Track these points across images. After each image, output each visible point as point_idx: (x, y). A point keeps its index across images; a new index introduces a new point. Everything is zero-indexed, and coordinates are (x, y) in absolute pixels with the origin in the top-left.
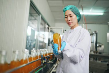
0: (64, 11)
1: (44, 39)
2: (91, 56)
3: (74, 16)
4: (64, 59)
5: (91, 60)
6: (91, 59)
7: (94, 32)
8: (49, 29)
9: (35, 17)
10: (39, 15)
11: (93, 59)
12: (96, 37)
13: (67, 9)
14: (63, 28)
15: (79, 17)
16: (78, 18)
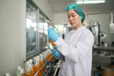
0: (67, 10)
1: (44, 30)
2: (94, 50)
3: (77, 16)
4: (66, 61)
5: (94, 54)
6: (94, 52)
7: (96, 24)
8: (49, 24)
10: (37, 9)
11: (96, 52)
12: (98, 29)
13: (70, 8)
14: (63, 22)
15: (83, 17)
16: (81, 18)
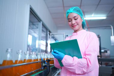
8: (51, 35)
9: (37, 25)
10: (40, 22)
14: (64, 33)
